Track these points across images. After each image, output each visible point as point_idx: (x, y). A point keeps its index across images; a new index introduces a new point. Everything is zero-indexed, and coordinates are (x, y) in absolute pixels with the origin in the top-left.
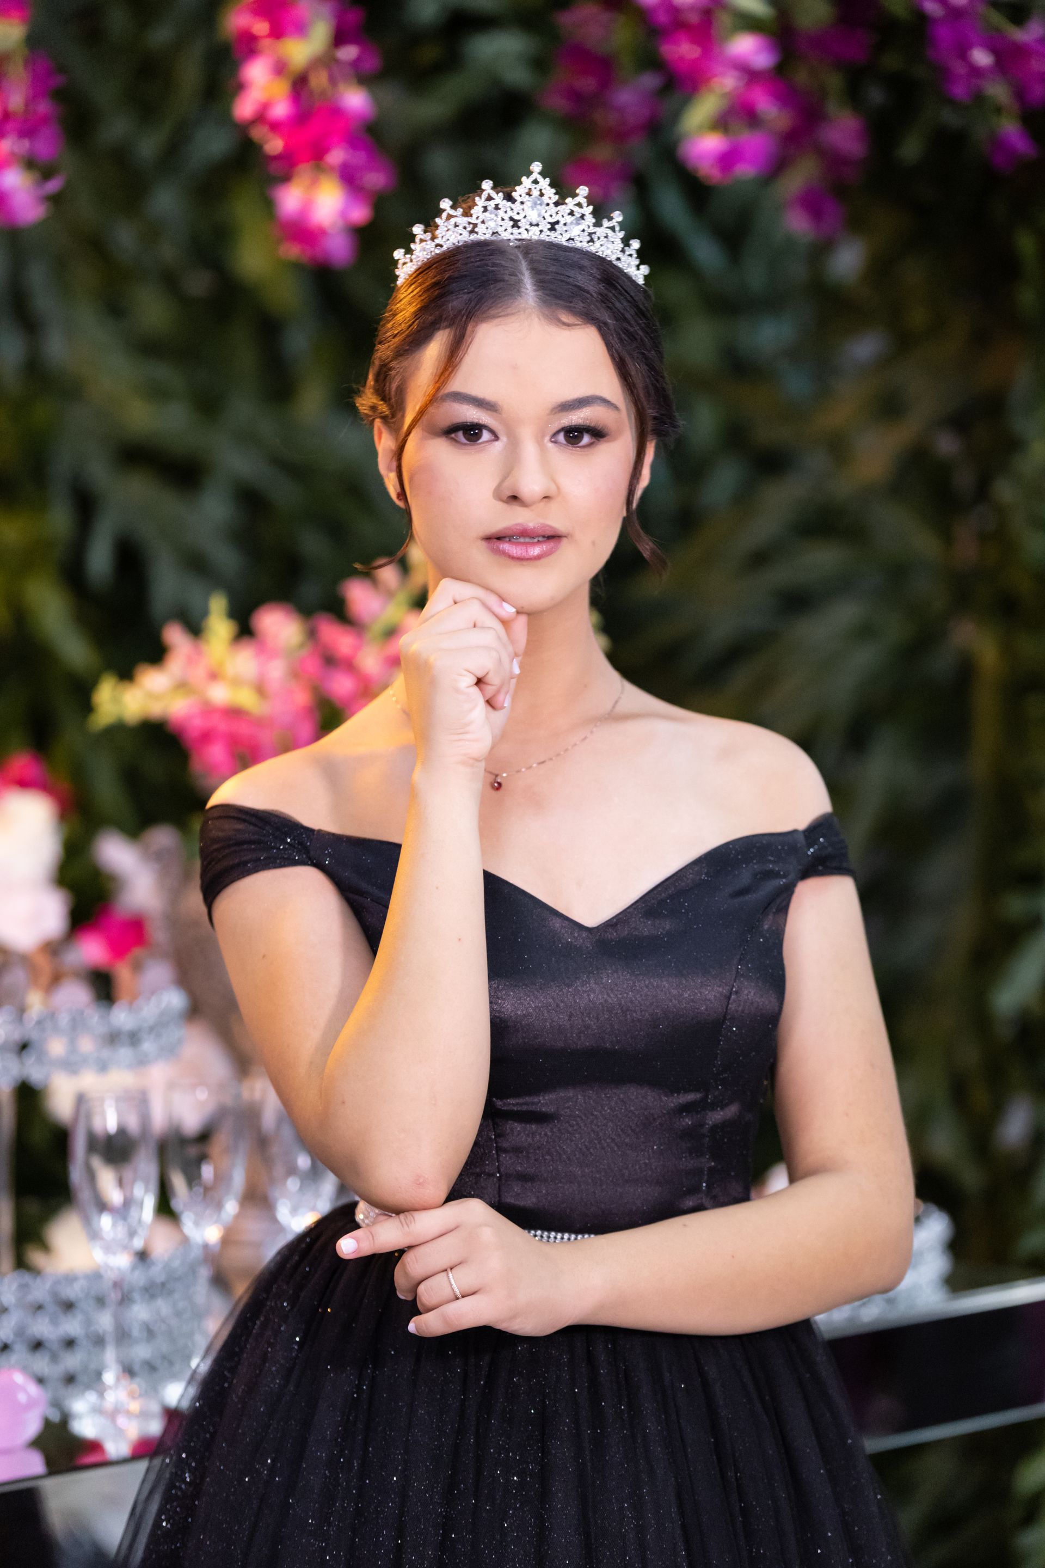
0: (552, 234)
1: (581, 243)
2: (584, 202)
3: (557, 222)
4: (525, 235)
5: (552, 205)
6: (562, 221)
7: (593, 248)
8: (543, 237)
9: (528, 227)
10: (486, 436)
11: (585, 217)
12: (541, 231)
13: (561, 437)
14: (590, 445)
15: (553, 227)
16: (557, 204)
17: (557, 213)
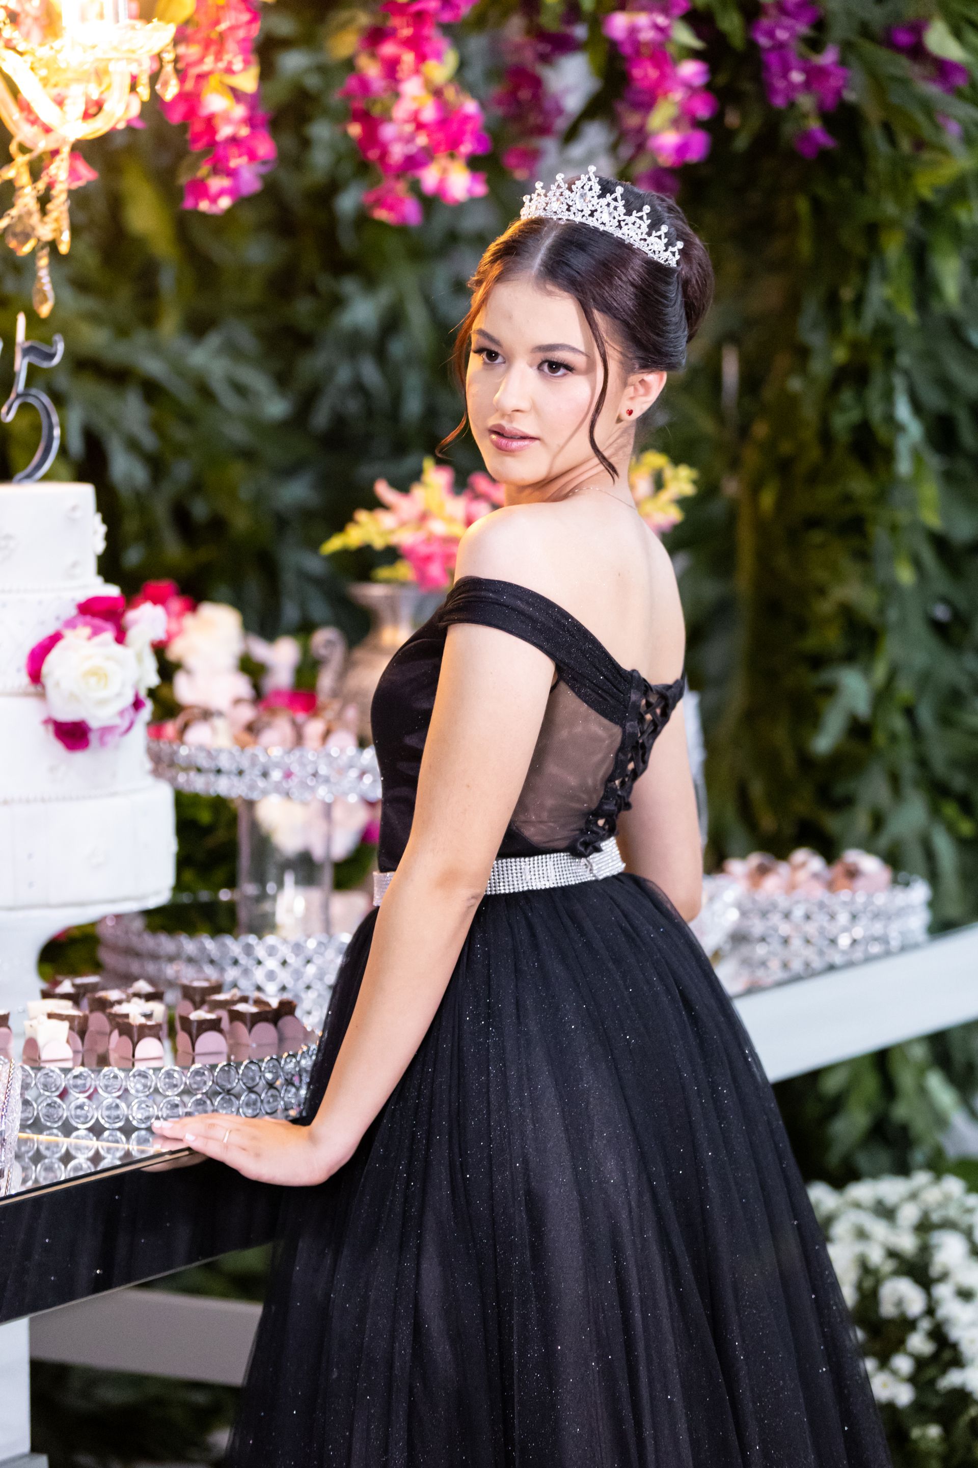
0: (591, 218)
1: (611, 228)
2: (619, 198)
3: (596, 210)
4: (572, 217)
5: (596, 198)
6: (599, 210)
7: (618, 233)
8: (584, 220)
9: (576, 211)
10: (500, 360)
11: (618, 209)
12: (583, 216)
13: (546, 367)
14: (565, 375)
15: (592, 215)
16: (599, 197)
17: (598, 204)
